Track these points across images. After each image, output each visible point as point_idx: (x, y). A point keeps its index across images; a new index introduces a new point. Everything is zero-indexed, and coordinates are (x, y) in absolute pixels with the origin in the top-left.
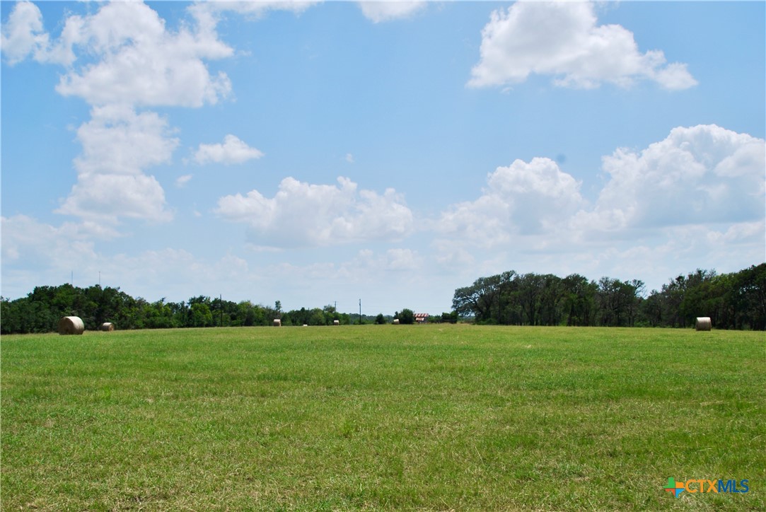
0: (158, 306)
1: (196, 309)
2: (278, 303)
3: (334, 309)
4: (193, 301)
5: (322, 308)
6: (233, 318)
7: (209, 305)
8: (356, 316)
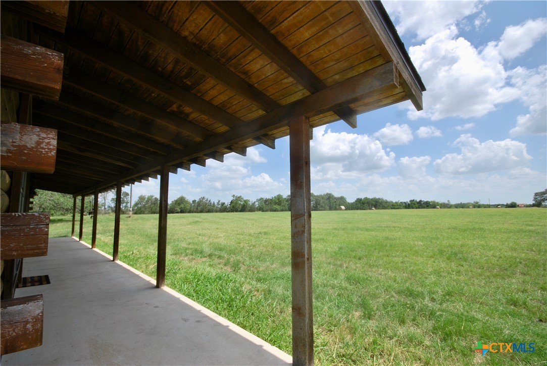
0: (396, 203)
1: (411, 203)
2: (448, 201)
3: (478, 202)
4: (411, 201)
5: (472, 202)
6: (428, 206)
7: (417, 202)
8: (487, 205)
